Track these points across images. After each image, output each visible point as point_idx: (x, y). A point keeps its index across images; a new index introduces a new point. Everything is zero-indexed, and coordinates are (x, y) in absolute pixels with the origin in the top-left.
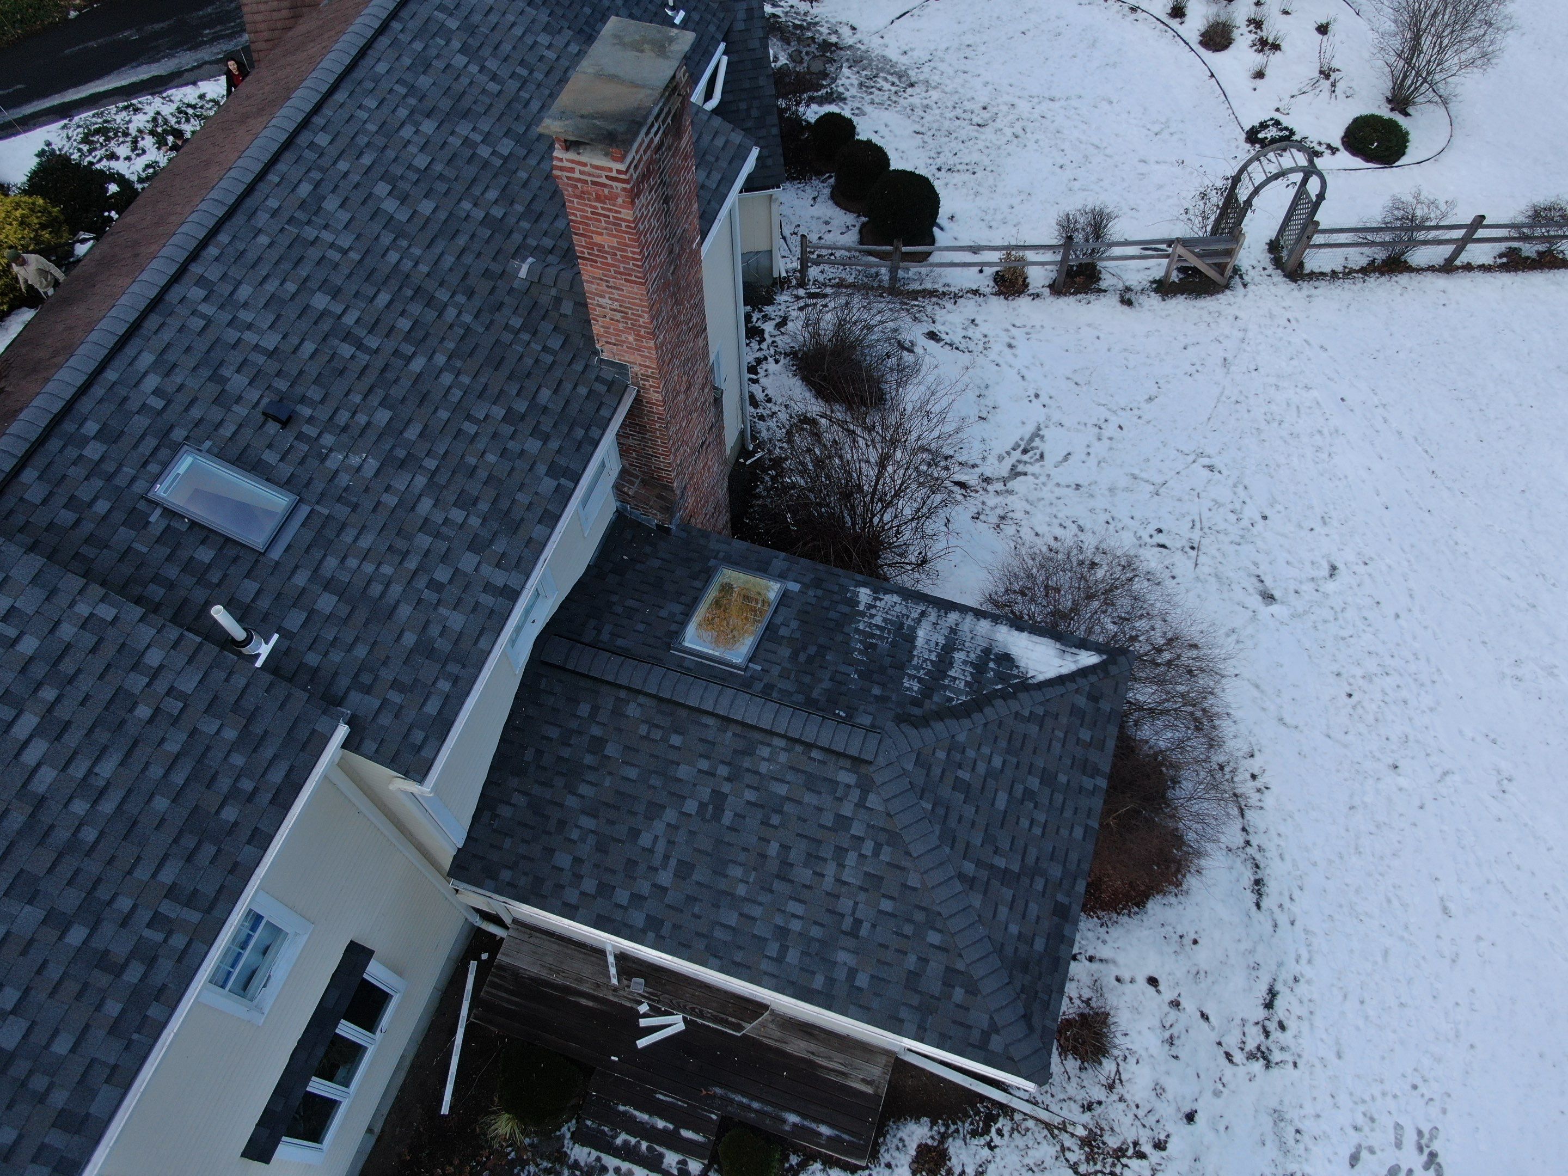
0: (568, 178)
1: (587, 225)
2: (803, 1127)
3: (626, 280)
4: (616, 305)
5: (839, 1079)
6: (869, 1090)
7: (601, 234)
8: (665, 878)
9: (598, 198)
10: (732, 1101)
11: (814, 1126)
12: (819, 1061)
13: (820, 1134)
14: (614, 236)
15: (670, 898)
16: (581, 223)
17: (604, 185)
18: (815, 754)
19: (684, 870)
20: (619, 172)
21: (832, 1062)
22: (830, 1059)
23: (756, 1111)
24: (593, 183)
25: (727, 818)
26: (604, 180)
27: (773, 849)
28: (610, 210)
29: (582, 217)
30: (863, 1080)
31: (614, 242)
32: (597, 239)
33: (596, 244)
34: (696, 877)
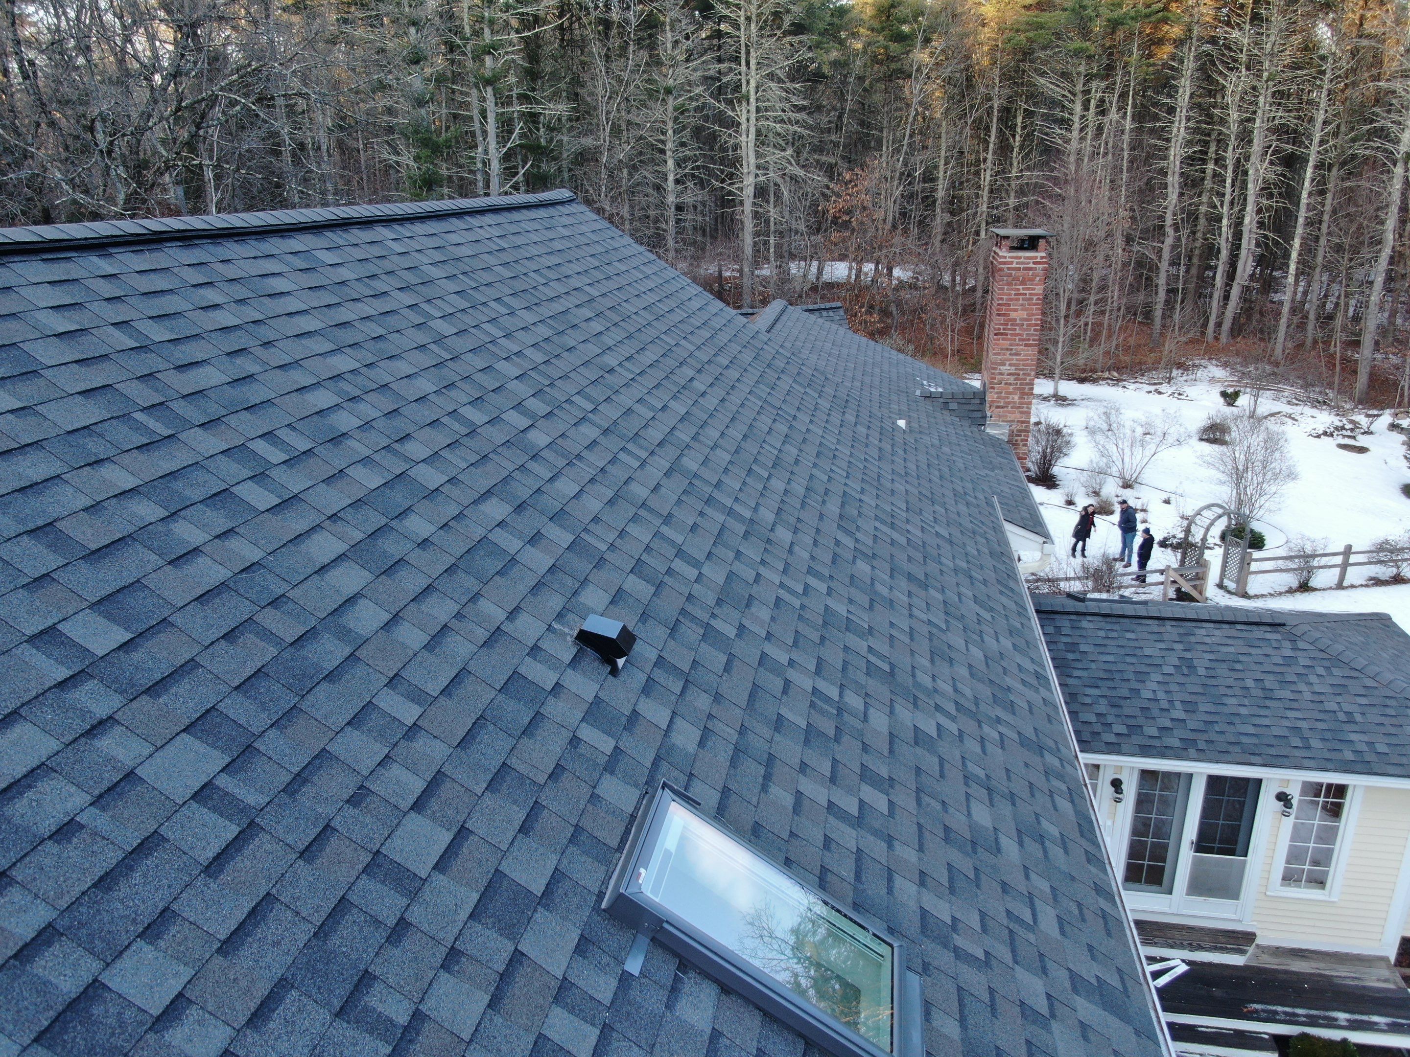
0: (1008, 269)
1: (1009, 305)
2: (1356, 1021)
3: (1026, 345)
4: (1012, 370)
5: (1356, 983)
6: (1391, 986)
7: (1016, 310)
8: (1179, 714)
9: (1023, 283)
10: (1276, 1013)
11: (1365, 1018)
12: (1327, 973)
13: (1376, 1024)
14: (1026, 310)
15: (1191, 725)
16: (1005, 305)
17: (1030, 269)
18: (1239, 627)
19: (1190, 707)
20: (1042, 258)
21: (1341, 973)
22: (1334, 970)
23: (1304, 1016)
24: (1025, 269)
25: (1202, 671)
26: (1031, 265)
27: (1250, 683)
28: (1028, 289)
29: (1007, 300)
30: (1378, 980)
31: (1024, 314)
32: (1013, 315)
33: (1011, 320)
34: (1202, 708)
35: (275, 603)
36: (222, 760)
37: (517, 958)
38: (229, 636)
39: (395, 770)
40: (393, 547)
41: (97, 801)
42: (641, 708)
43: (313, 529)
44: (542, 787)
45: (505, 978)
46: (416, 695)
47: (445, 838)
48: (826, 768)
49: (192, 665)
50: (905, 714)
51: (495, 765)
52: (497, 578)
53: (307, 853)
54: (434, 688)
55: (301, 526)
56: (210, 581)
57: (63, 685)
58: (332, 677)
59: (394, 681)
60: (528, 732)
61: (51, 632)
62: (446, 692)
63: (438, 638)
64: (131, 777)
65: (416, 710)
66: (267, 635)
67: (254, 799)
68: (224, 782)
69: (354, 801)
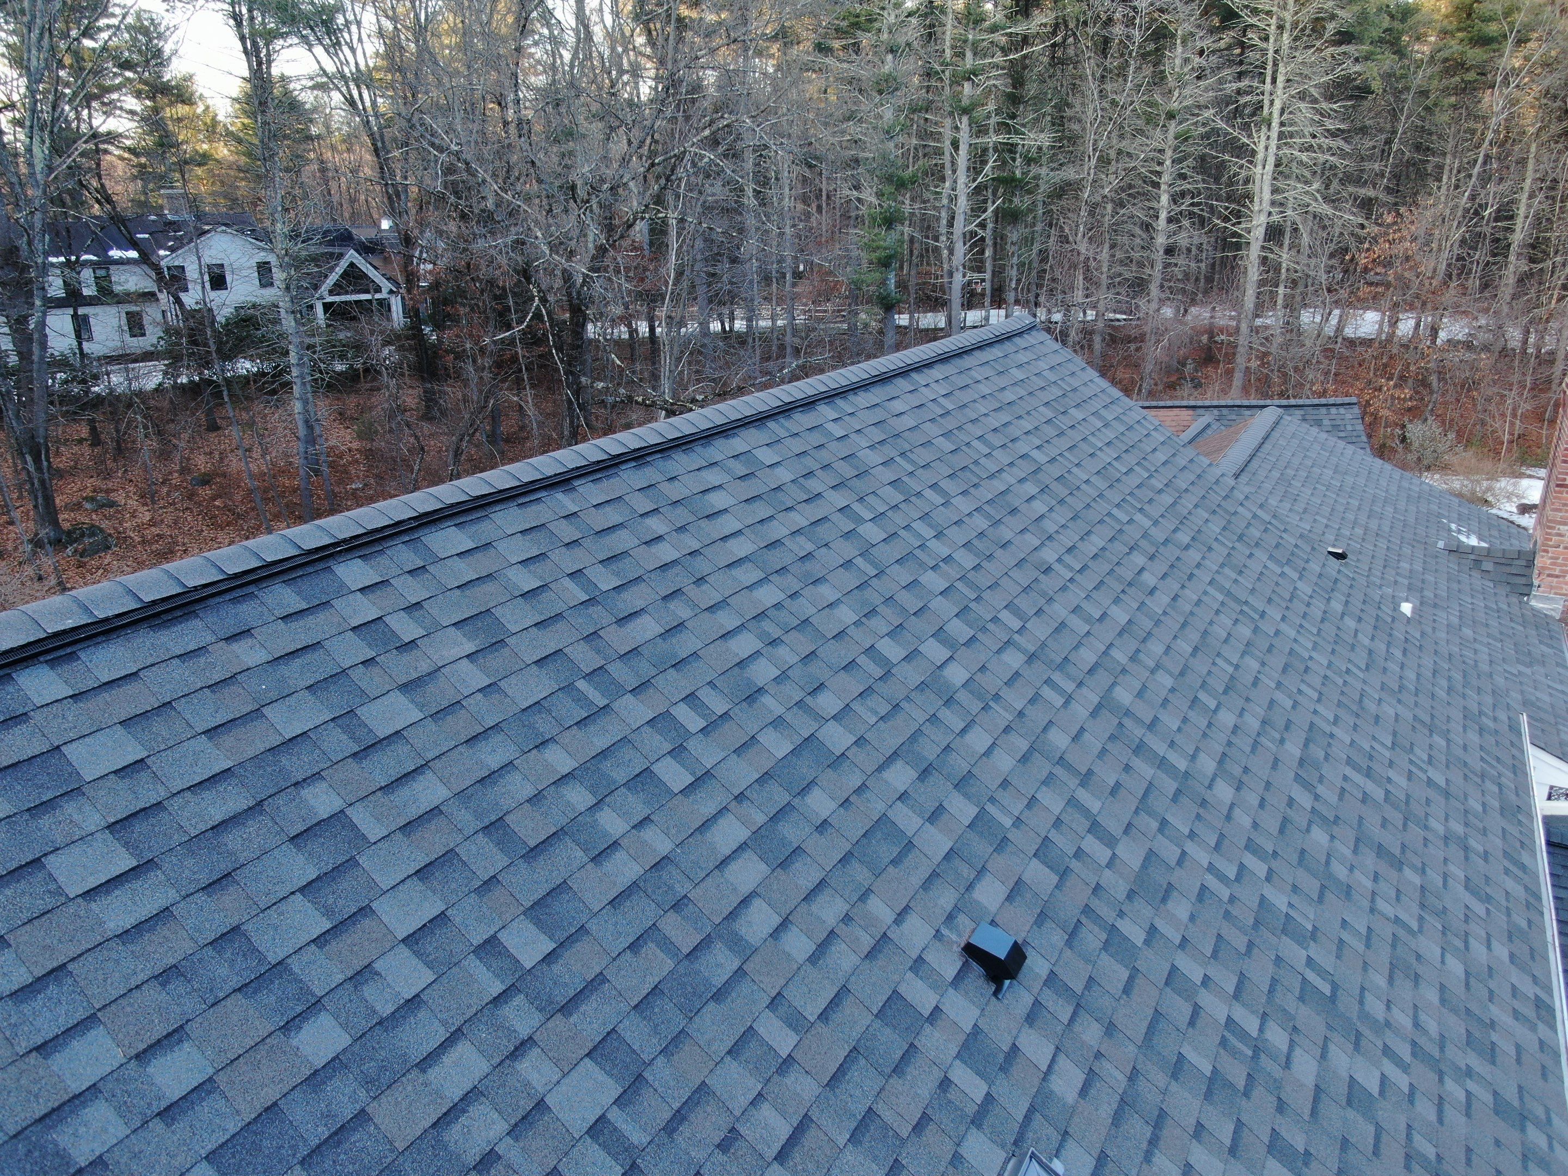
35: (677, 906)
36: (616, 1091)
38: (634, 947)
39: (766, 1111)
40: (792, 832)
41: (514, 1132)
42: (1022, 1043)
43: (720, 813)
44: (903, 1141)
46: (795, 1022)
48: (1225, 1133)
49: (601, 979)
50: (1341, 1058)
51: (860, 1109)
52: (891, 869)
54: (812, 1012)
55: (709, 809)
56: (624, 881)
57: (497, 1000)
58: (719, 995)
59: (775, 1002)
60: (898, 1070)
61: (492, 941)
62: (824, 1016)
63: (823, 947)
64: (541, 1105)
65: (792, 1039)
66: (667, 945)
67: (638, 1137)
68: (615, 1115)
69: (724, 1146)
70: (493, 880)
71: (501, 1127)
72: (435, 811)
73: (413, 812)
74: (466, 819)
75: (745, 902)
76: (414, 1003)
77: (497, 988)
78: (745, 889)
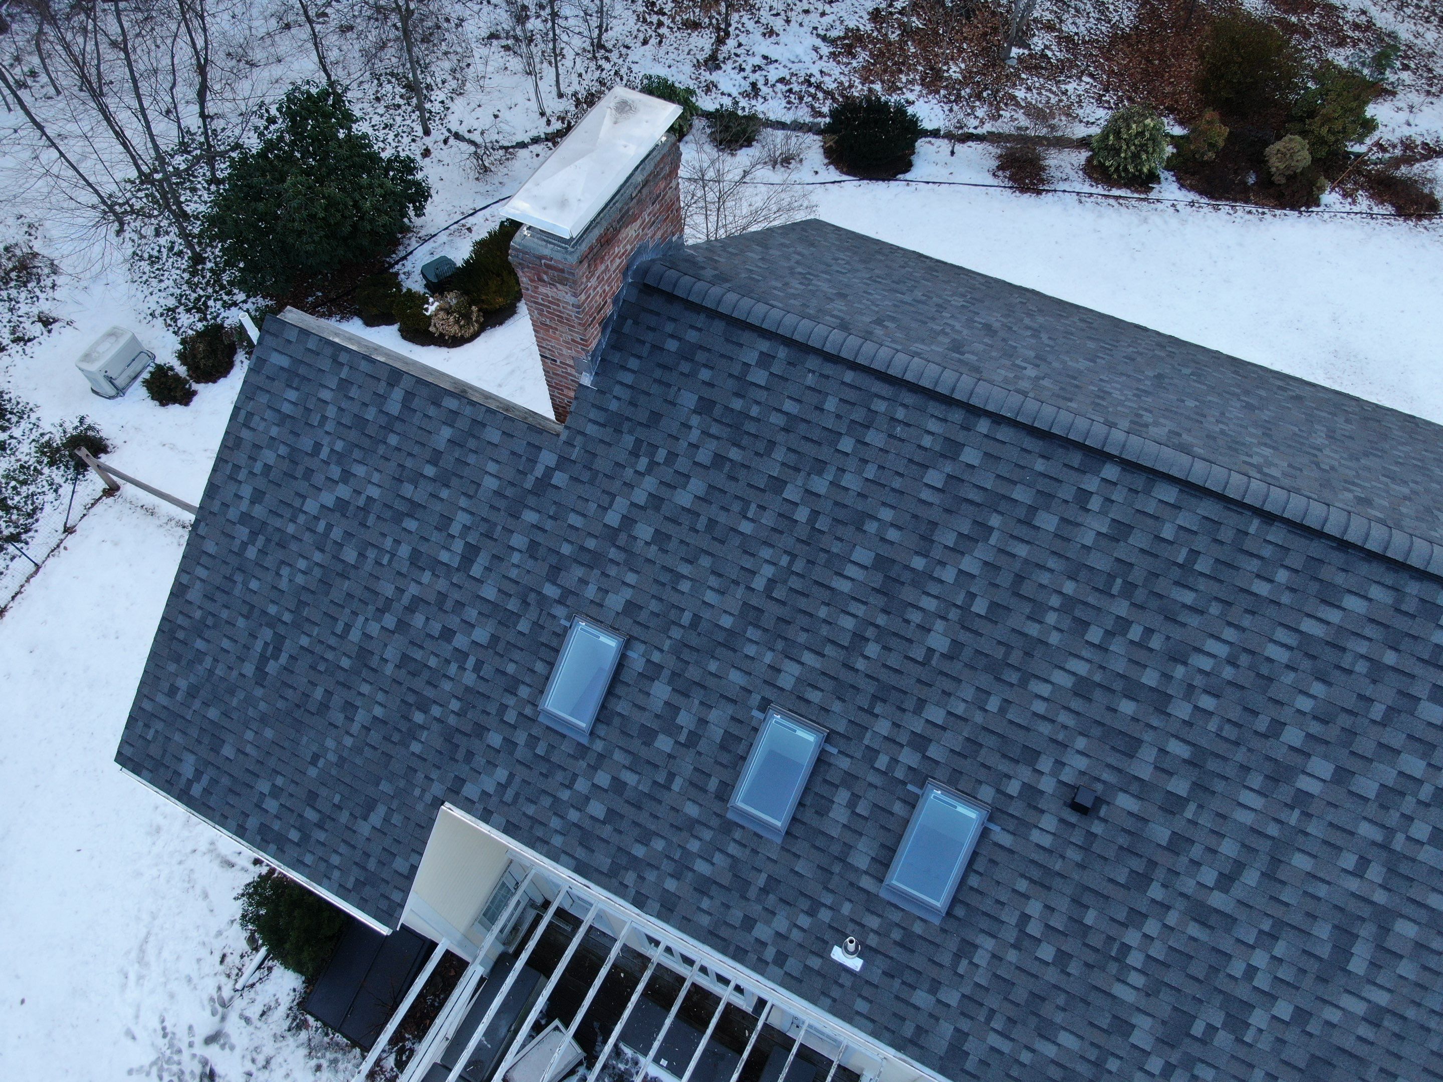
35: (1027, 654)
36: (945, 650)
37: (902, 746)
38: (1000, 642)
39: (963, 705)
40: (1098, 694)
41: (918, 626)
42: (1048, 816)
43: (1087, 660)
44: (976, 759)
45: (894, 742)
46: (1002, 711)
47: (940, 722)
48: (1056, 925)
49: (981, 635)
51: (981, 741)
52: (1109, 747)
53: (919, 681)
54: (1011, 717)
55: (1086, 655)
56: (1026, 630)
57: (955, 605)
58: (998, 679)
59: (1006, 701)
60: (1004, 756)
61: (975, 595)
62: (1011, 722)
63: (1043, 718)
64: (929, 630)
65: (995, 710)
66: (1007, 655)
67: (934, 663)
68: (937, 656)
69: (944, 692)
70: (997, 586)
71: (918, 621)
72: (1014, 556)
73: (1008, 549)
74: (1017, 566)
75: (1047, 681)
76: (941, 582)
77: (959, 603)
78: (1053, 679)
